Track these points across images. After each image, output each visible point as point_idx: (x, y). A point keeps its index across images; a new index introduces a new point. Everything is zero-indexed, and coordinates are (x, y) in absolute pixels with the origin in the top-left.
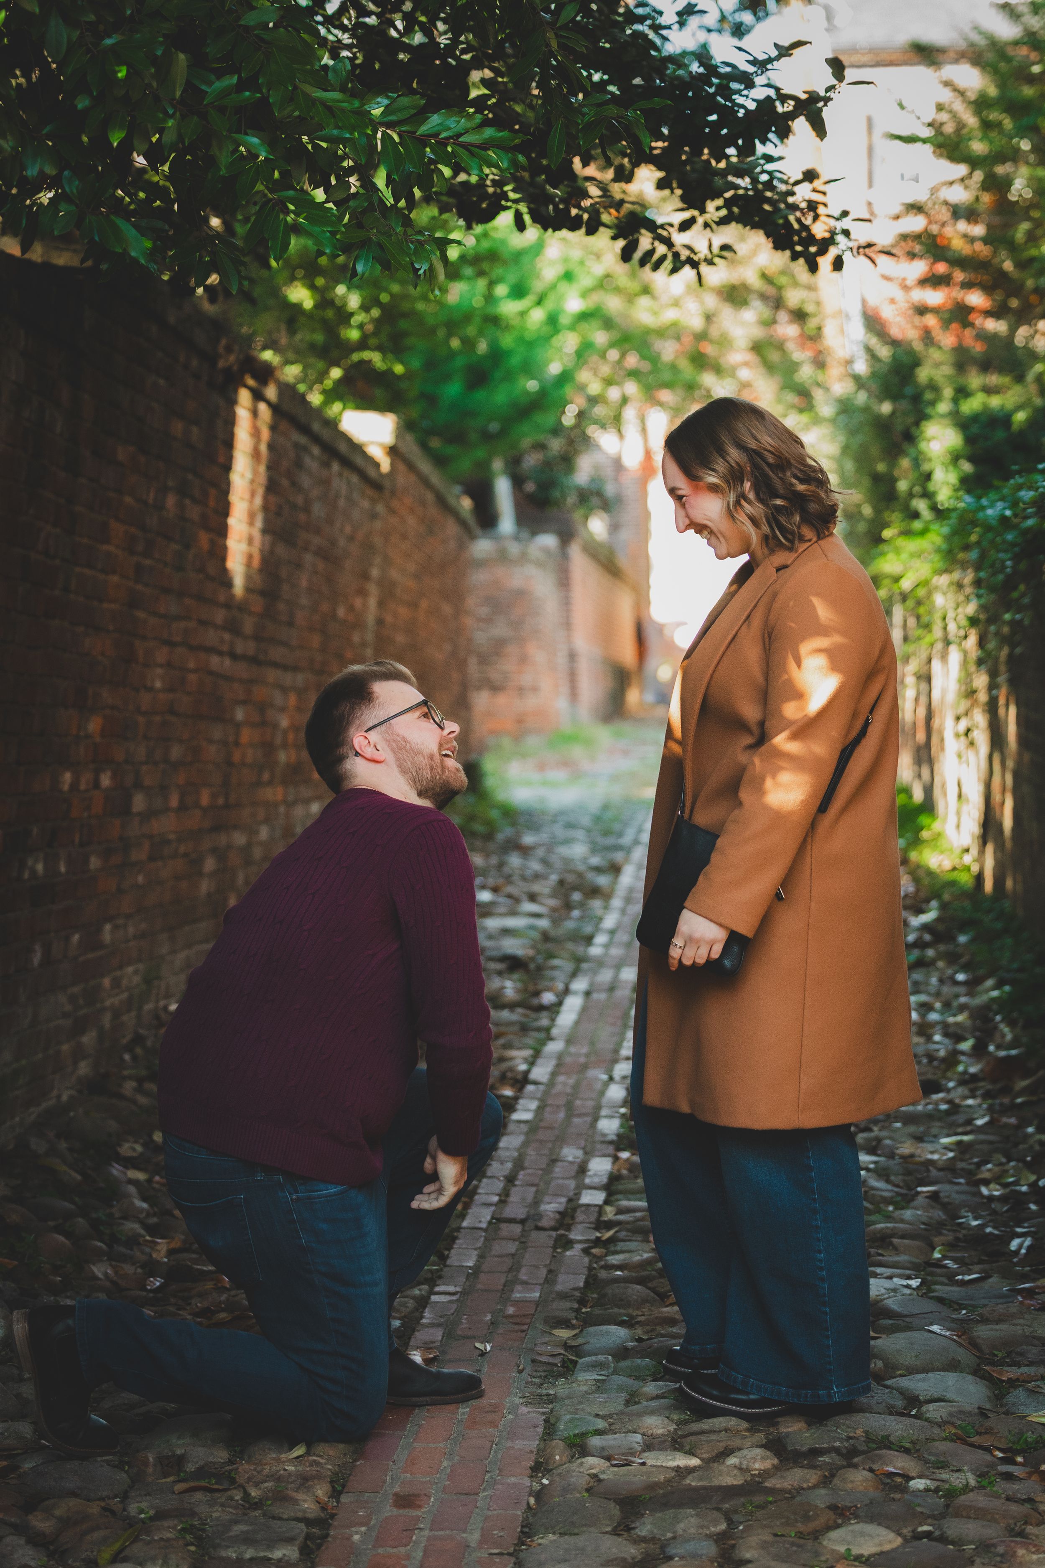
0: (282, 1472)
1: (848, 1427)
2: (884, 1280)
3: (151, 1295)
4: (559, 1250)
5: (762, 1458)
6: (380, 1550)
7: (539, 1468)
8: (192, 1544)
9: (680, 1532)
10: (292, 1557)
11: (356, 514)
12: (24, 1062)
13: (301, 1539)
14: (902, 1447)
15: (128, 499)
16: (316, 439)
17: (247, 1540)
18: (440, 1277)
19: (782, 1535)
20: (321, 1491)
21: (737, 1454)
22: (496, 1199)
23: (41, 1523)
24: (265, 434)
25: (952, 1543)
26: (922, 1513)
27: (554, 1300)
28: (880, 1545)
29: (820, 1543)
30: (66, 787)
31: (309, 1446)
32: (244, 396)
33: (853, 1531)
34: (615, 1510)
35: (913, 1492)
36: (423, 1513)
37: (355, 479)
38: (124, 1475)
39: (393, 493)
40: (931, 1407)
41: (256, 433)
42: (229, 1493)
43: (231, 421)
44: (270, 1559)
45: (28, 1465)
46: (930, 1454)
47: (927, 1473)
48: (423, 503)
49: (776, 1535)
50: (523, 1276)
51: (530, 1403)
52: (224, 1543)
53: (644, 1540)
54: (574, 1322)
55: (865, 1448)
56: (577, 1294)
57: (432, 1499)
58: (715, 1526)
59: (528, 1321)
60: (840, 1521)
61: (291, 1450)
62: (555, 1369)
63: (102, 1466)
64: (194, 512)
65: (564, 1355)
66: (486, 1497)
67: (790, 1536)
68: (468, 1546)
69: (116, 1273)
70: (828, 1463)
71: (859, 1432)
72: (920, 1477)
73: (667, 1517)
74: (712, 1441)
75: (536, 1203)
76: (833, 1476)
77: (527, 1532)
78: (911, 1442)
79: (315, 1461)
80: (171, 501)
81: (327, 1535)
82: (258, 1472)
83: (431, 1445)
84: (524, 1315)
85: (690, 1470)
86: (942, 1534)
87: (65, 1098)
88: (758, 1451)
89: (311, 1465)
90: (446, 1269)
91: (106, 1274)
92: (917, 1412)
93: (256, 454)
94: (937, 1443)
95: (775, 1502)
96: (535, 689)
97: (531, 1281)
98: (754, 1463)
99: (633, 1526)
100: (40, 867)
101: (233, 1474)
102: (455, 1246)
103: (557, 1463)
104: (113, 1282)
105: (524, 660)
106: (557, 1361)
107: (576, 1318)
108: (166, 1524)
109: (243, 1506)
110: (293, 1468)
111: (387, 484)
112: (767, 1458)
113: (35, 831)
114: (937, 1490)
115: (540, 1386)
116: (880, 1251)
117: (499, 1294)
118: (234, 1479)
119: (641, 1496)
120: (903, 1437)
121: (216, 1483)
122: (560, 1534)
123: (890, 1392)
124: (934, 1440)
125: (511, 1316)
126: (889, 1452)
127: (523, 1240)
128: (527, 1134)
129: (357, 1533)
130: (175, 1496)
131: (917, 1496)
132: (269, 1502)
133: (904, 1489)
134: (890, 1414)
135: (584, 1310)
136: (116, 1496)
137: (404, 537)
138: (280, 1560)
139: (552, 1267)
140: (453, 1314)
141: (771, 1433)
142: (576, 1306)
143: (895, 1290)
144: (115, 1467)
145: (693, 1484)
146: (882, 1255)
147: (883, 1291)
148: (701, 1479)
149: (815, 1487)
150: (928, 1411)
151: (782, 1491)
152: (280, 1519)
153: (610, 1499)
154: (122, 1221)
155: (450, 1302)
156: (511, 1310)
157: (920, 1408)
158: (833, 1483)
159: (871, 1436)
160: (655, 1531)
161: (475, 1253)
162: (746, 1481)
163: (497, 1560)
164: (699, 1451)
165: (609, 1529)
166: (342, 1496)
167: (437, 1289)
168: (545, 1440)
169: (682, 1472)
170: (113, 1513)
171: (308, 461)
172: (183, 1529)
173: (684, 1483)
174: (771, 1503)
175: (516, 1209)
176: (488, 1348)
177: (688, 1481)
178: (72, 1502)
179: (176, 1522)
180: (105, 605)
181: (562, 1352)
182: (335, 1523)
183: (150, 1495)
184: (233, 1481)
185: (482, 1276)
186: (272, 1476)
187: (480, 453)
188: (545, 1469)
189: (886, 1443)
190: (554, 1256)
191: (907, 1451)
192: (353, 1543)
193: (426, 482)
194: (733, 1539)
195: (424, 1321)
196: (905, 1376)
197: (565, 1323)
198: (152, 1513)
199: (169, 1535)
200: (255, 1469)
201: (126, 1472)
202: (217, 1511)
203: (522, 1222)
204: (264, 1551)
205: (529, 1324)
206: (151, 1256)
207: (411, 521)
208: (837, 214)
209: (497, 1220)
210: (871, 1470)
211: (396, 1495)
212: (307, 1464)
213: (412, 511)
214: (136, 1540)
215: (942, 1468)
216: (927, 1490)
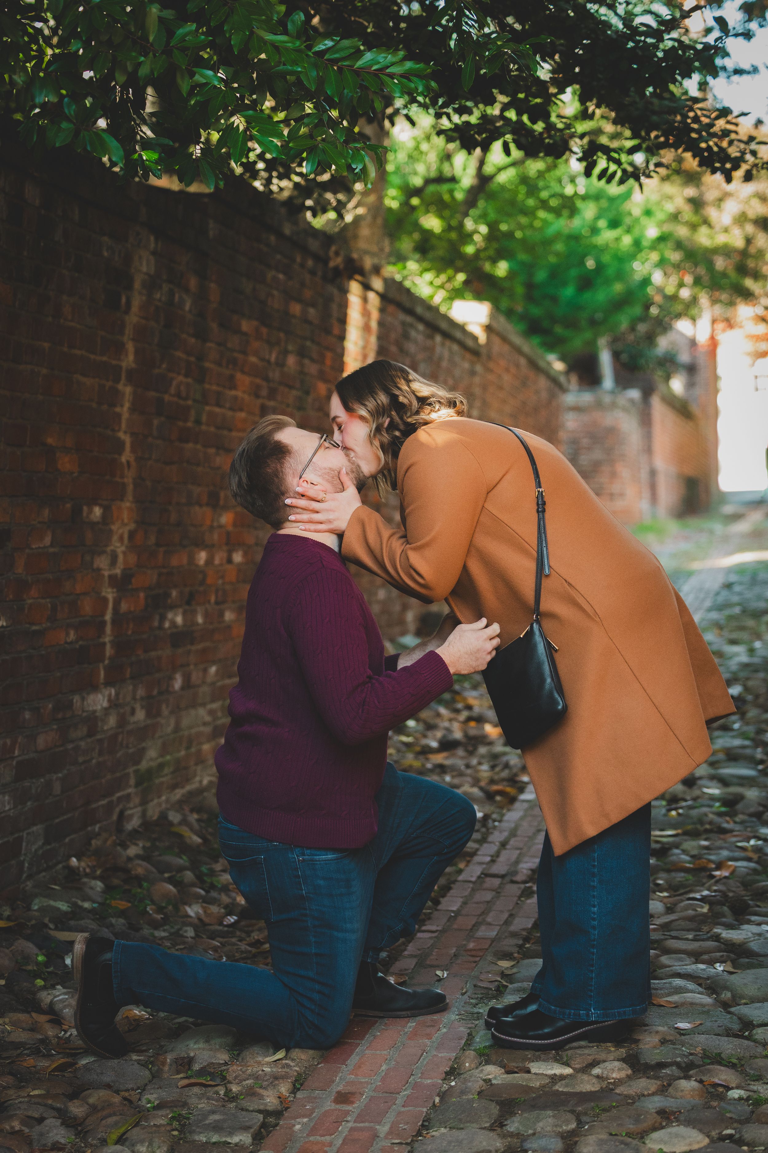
0: (260, 1072)
1: (691, 1045)
2: (754, 926)
3: (226, 929)
4: (523, 899)
5: (619, 1069)
6: (312, 1138)
7: (452, 1072)
8: (176, 1130)
9: (539, 1129)
10: (246, 1142)
11: (457, 372)
12: (168, 757)
13: (256, 1127)
14: (730, 1062)
15: (253, 359)
16: (420, 319)
17: (217, 1128)
18: (429, 919)
19: (616, 1135)
20: (284, 1089)
21: (601, 1065)
22: (488, 859)
23: (77, 1109)
24: (375, 315)
25: (747, 1144)
26: (731, 1118)
27: (506, 937)
28: (690, 1145)
29: (644, 1143)
30: (202, 562)
31: (287, 1051)
32: (355, 287)
33: (670, 1133)
34: (495, 1110)
35: (730, 1100)
36: (354, 1108)
37: (455, 347)
38: (147, 1072)
39: (489, 357)
40: (760, 1030)
41: (366, 313)
42: (216, 1088)
43: (344, 305)
44: (230, 1143)
45: (84, 1062)
46: (751, 1069)
47: (743, 1084)
48: (517, 366)
49: (611, 1134)
50: (489, 919)
51: (463, 1019)
52: (198, 1130)
53: (512, 1135)
54: (516, 955)
55: (701, 1063)
56: (525, 933)
57: (364, 1097)
58: (567, 1125)
59: (481, 954)
60: (664, 1124)
61: (275, 1054)
62: (491, 992)
63: (133, 1065)
64: (313, 369)
65: (500, 982)
66: (405, 1095)
67: (622, 1136)
68: (378, 1137)
69: (205, 912)
70: (669, 1075)
71: (699, 1049)
72: (738, 1088)
73: (532, 1116)
74: (584, 1054)
75: (517, 862)
76: (669, 1085)
77: (426, 1125)
78: (738, 1059)
79: (286, 1064)
80: (291, 360)
81: (277, 1125)
82: (243, 1072)
83: (378, 1052)
84: (480, 950)
85: (562, 1077)
86: (740, 1137)
87: (205, 782)
88: (617, 1064)
89: (283, 1067)
90: (436, 913)
91: (197, 913)
92: (749, 1034)
93: (366, 328)
94: (757, 1060)
95: (618, 1107)
96: (622, 495)
97: (494, 923)
98: (612, 1073)
99: (506, 1123)
100: (179, 620)
101: (224, 1074)
102: (449, 895)
103: (467, 1069)
104: (200, 919)
105: (614, 475)
106: (492, 986)
107: (518, 953)
108: (160, 1113)
109: (223, 1099)
110: (269, 1070)
111: (484, 351)
112: (623, 1069)
113: (174, 593)
114: (748, 1099)
115: (475, 1005)
116: (758, 903)
117: (467, 932)
118: (225, 1077)
119: (517, 1099)
120: (732, 1055)
121: (211, 1080)
122: (450, 1128)
123: (731, 1018)
124: (756, 1057)
125: (471, 950)
126: (719, 1067)
127: (499, 890)
128: (526, 810)
129: (299, 1123)
130: (178, 1090)
131: (731, 1104)
132: (242, 1097)
133: (722, 1097)
134: (727, 1036)
135: (527, 946)
136: (138, 1088)
137: (501, 388)
138: (236, 1145)
139: (514, 912)
140: (428, 948)
141: (633, 1049)
142: (521, 942)
143: (760, 935)
144: (142, 1065)
145: (560, 1089)
146: (759, 906)
147: (750, 935)
148: (567, 1086)
149: (653, 1094)
150: (757, 1033)
151: (628, 1097)
152: (247, 1110)
153: (493, 1101)
154: (222, 873)
155: (431, 938)
156: (471, 945)
157: (751, 1031)
158: (668, 1092)
159: (707, 1053)
160: (521, 1128)
161: (461, 900)
162: (601, 1088)
163: (396, 1149)
164: (573, 1062)
165: (487, 1125)
166: (298, 1093)
167: (424, 928)
168: (464, 1050)
169: (555, 1079)
170: (130, 1102)
171: (413, 334)
172: (172, 1117)
173: (554, 1088)
174: (614, 1107)
175: (500, 868)
176: (445, 975)
177: (557, 1087)
178: (103, 1094)
179: (168, 1112)
180: (234, 434)
181: (499, 979)
182: (286, 1115)
183: (161, 1088)
184: (224, 1078)
185: (460, 918)
186: (253, 1075)
187: (588, 335)
188: (458, 1073)
189: (718, 1060)
190: (517, 904)
191: (733, 1066)
192: (294, 1131)
193: (519, 351)
194: (578, 1137)
195: (406, 953)
196: (747, 1004)
197: (507, 956)
198: (156, 1102)
199: (162, 1122)
200: (241, 1070)
201: (150, 1070)
202: (204, 1103)
203: (503, 877)
204: (226, 1136)
205: (481, 957)
206: (235, 899)
207: (507, 378)
208: (745, 138)
209: (485, 875)
210: (701, 1082)
211: (339, 1093)
212: (280, 1066)
213: (507, 370)
214: (137, 1125)
215: (757, 1080)
216: (740, 1099)
